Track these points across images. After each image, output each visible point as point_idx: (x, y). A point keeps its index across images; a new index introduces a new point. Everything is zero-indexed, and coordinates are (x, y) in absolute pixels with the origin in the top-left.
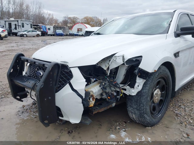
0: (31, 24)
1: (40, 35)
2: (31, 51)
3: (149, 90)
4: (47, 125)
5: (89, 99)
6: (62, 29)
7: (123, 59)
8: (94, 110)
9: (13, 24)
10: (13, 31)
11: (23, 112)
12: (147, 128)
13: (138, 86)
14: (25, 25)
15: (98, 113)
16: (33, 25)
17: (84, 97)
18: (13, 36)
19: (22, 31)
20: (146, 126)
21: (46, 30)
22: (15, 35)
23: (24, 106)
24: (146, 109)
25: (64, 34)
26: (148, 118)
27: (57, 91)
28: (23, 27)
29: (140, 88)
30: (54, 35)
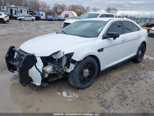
0: (28, 11)
1: (35, 19)
2: (25, 35)
3: (78, 70)
4: (25, 86)
5: (45, 74)
6: (52, 15)
7: (64, 54)
8: (49, 79)
9: (14, 10)
10: (14, 16)
11: (14, 79)
12: (79, 90)
13: (71, 68)
14: (23, 11)
15: (53, 81)
16: (29, 11)
17: (42, 73)
18: (13, 19)
19: (21, 16)
20: (79, 89)
21: (39, 15)
22: (15, 19)
23: (15, 75)
24: (76, 80)
25: (54, 19)
26: (78, 85)
27: (29, 69)
28: (21, 12)
29: (73, 69)
30: (45, 20)
